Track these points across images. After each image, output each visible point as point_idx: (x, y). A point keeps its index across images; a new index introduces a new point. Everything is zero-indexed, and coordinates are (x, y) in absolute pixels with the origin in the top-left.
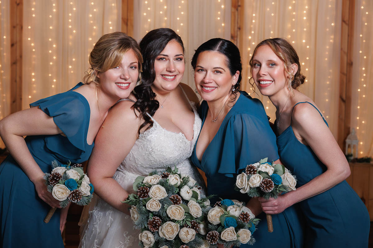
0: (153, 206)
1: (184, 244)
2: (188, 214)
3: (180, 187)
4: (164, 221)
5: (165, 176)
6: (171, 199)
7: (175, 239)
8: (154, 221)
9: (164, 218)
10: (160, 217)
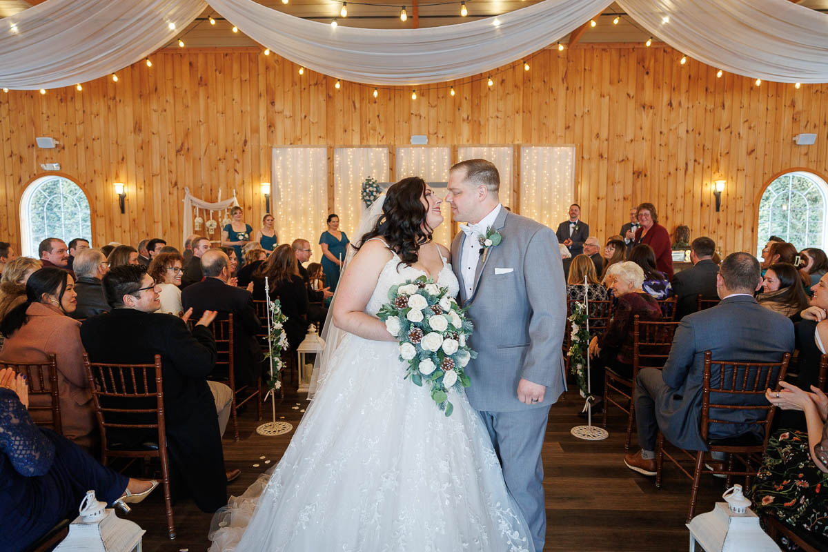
0: (415, 316)
1: (446, 356)
2: (450, 325)
3: (440, 297)
4: (425, 333)
5: (422, 286)
6: (433, 309)
7: (438, 352)
8: (416, 333)
9: (426, 329)
10: (420, 328)
